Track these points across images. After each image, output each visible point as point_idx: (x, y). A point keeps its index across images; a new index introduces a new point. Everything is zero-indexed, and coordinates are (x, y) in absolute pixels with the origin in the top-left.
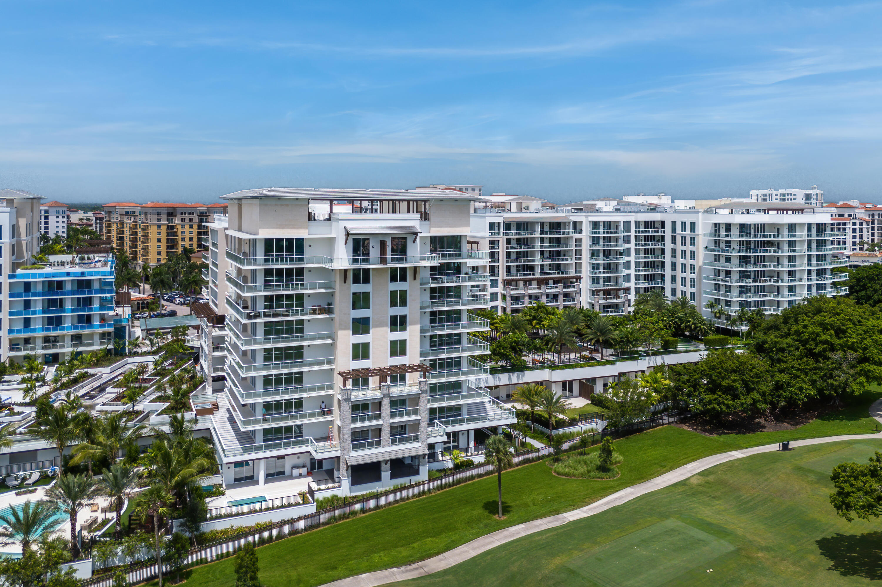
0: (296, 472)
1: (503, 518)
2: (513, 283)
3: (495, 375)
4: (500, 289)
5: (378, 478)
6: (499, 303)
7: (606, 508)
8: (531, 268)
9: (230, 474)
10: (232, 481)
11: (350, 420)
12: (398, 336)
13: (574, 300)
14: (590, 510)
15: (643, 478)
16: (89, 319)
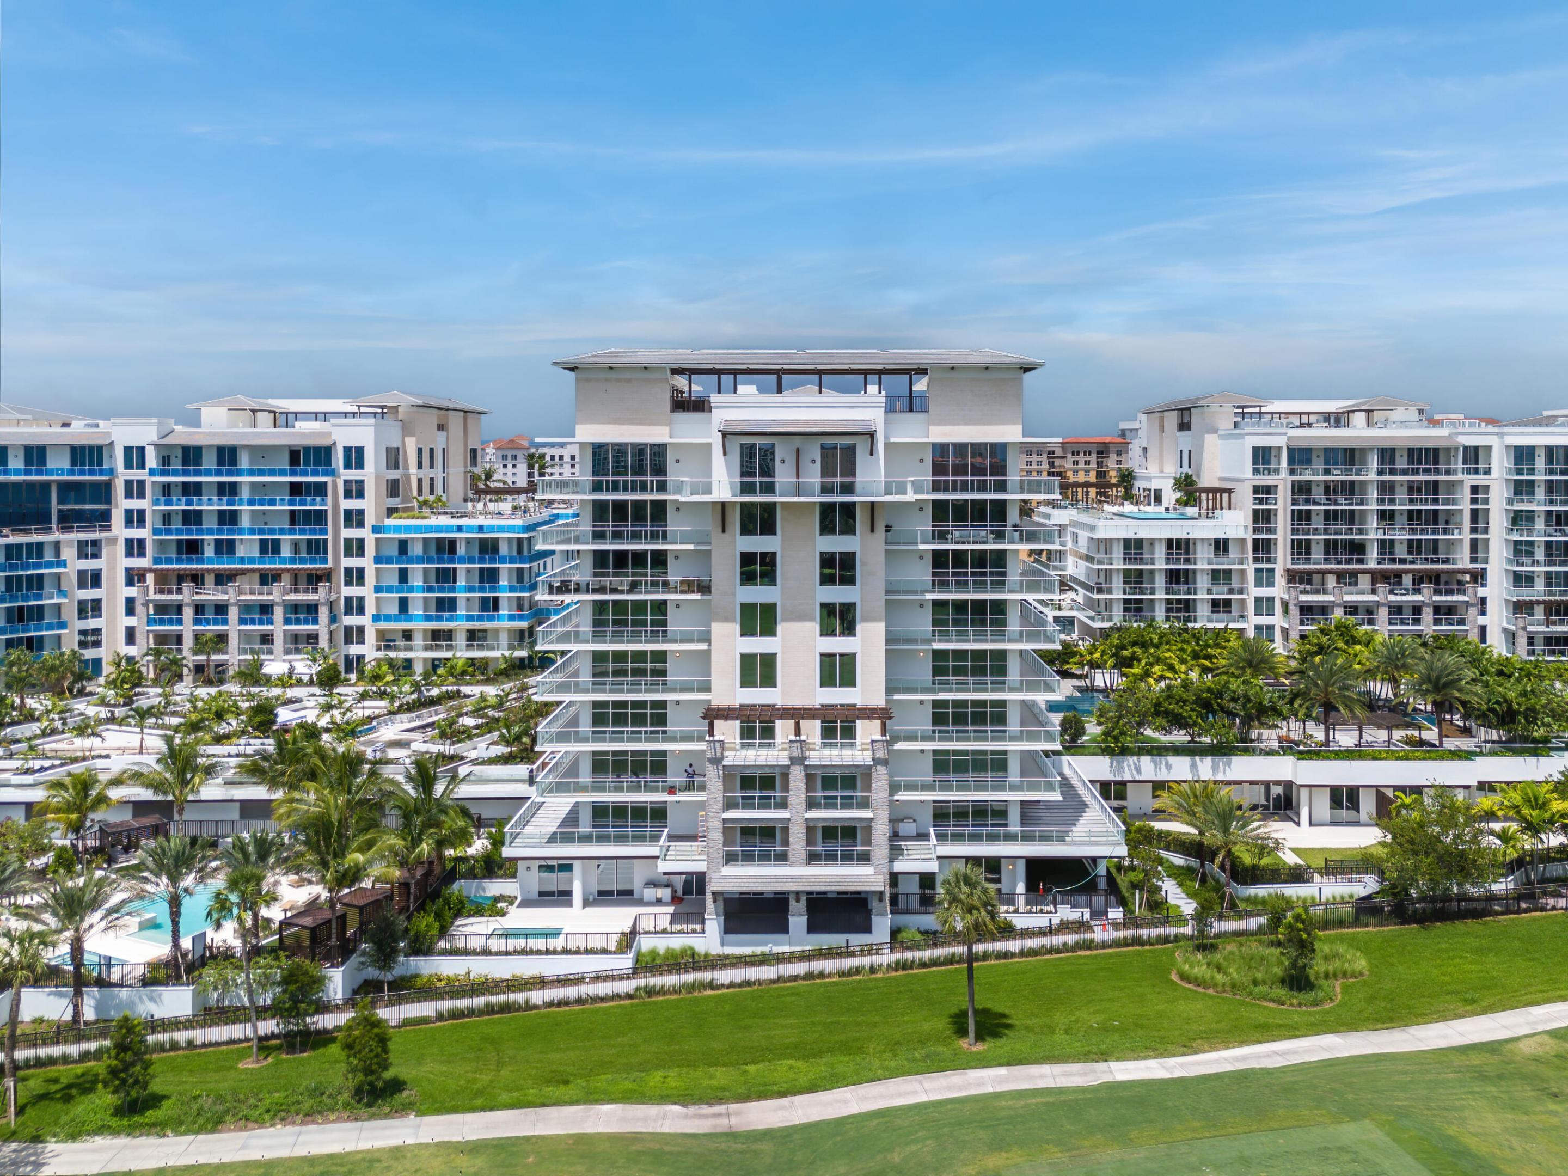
0: (650, 894)
1: (980, 1047)
2: (1316, 578)
3: (1157, 758)
4: (1279, 590)
5: (783, 928)
6: (1277, 620)
7: (1228, 1068)
8: (1358, 549)
9: (532, 879)
10: (535, 895)
11: (721, 804)
12: (838, 644)
13: (1462, 622)
14: (1182, 1065)
15: (1391, 1020)
16: (495, 604)
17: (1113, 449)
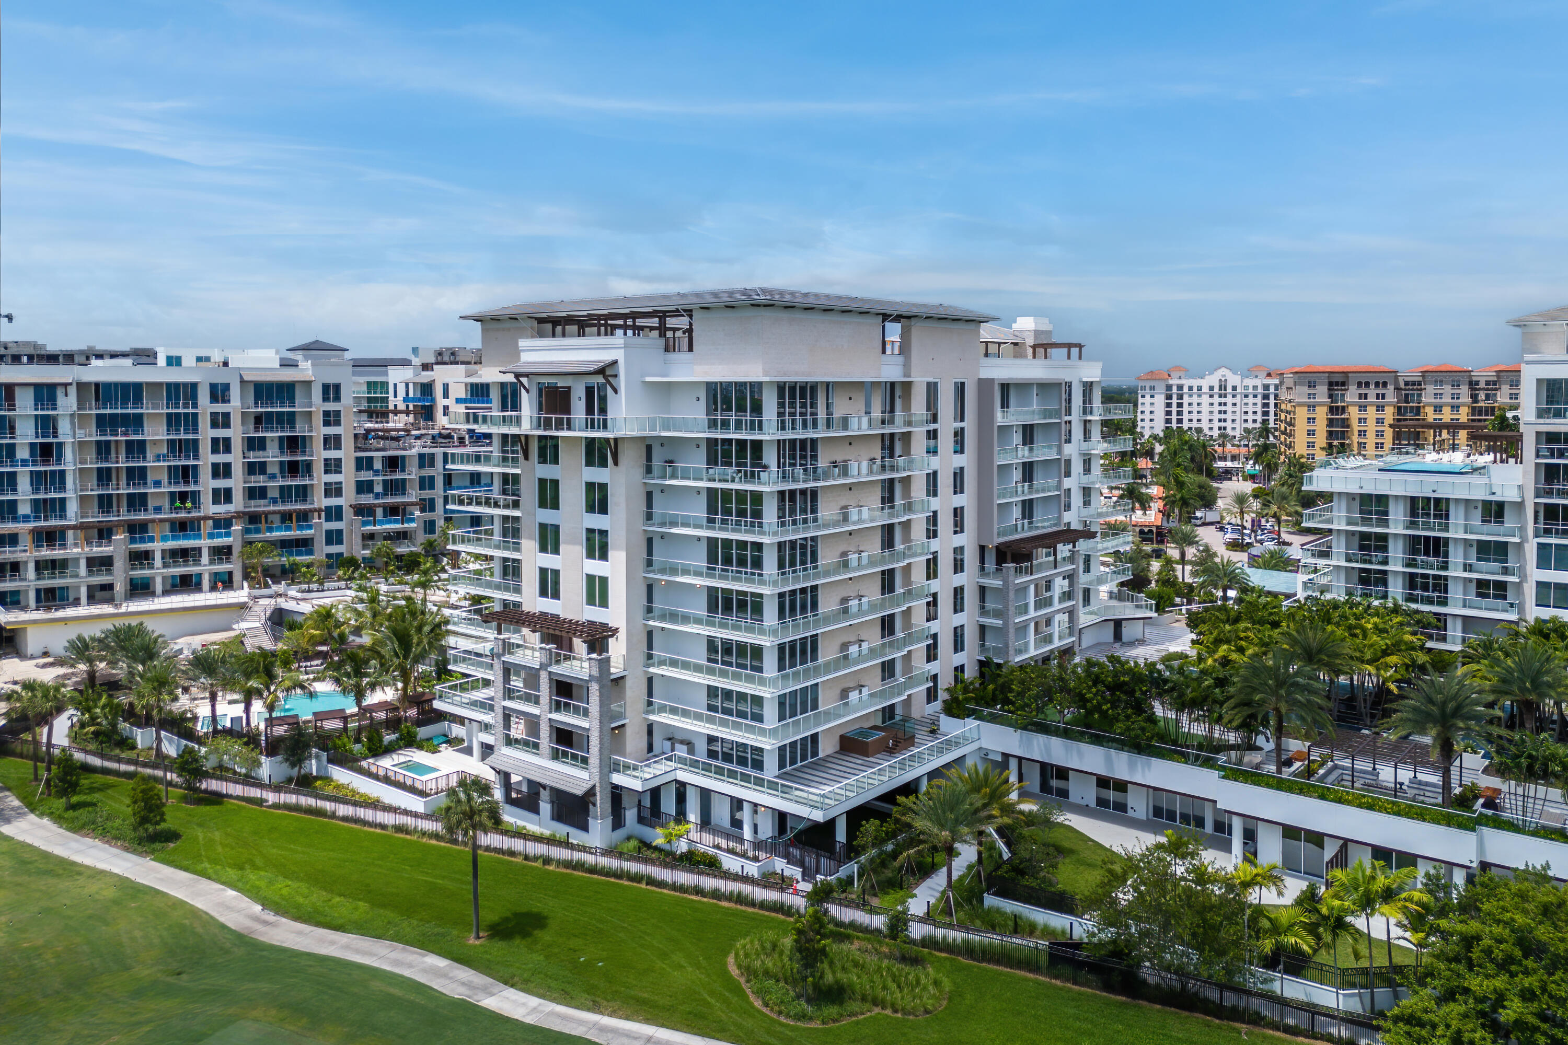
11: (502, 693)
12: (596, 567)
17: (1353, 379)
